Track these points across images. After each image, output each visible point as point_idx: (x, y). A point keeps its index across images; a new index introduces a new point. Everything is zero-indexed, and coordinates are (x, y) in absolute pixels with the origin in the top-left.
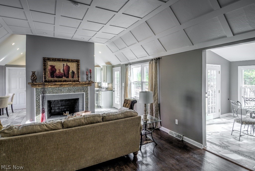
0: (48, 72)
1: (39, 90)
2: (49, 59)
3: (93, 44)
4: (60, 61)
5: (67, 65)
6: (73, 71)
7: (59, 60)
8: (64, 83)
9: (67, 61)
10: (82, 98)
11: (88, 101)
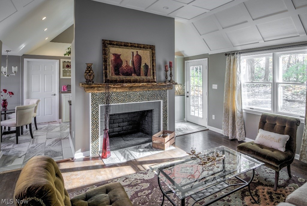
0: (111, 66)
1: (97, 97)
2: (112, 43)
3: (174, 19)
4: (128, 46)
5: (137, 55)
6: (146, 64)
7: (126, 45)
8: (137, 84)
9: (138, 47)
10: (157, 109)
11: (167, 114)
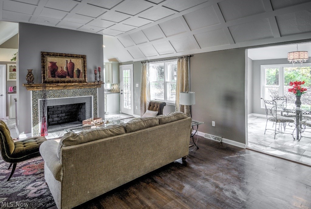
0: (48, 71)
1: (37, 94)
2: (49, 54)
3: (102, 35)
4: (62, 56)
5: (71, 62)
6: (78, 69)
7: (61, 55)
8: (69, 84)
9: (71, 56)
10: (89, 103)
11: (97, 106)
